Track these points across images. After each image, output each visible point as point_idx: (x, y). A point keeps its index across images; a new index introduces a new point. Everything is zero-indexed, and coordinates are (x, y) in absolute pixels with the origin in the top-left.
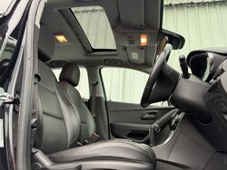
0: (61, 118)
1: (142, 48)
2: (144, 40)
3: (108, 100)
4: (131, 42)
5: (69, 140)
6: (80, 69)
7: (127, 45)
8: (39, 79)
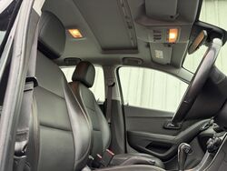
0: (69, 130)
1: (169, 45)
2: (173, 36)
3: (125, 104)
4: (157, 38)
5: (77, 157)
6: (96, 68)
7: (151, 41)
8: (36, 84)
